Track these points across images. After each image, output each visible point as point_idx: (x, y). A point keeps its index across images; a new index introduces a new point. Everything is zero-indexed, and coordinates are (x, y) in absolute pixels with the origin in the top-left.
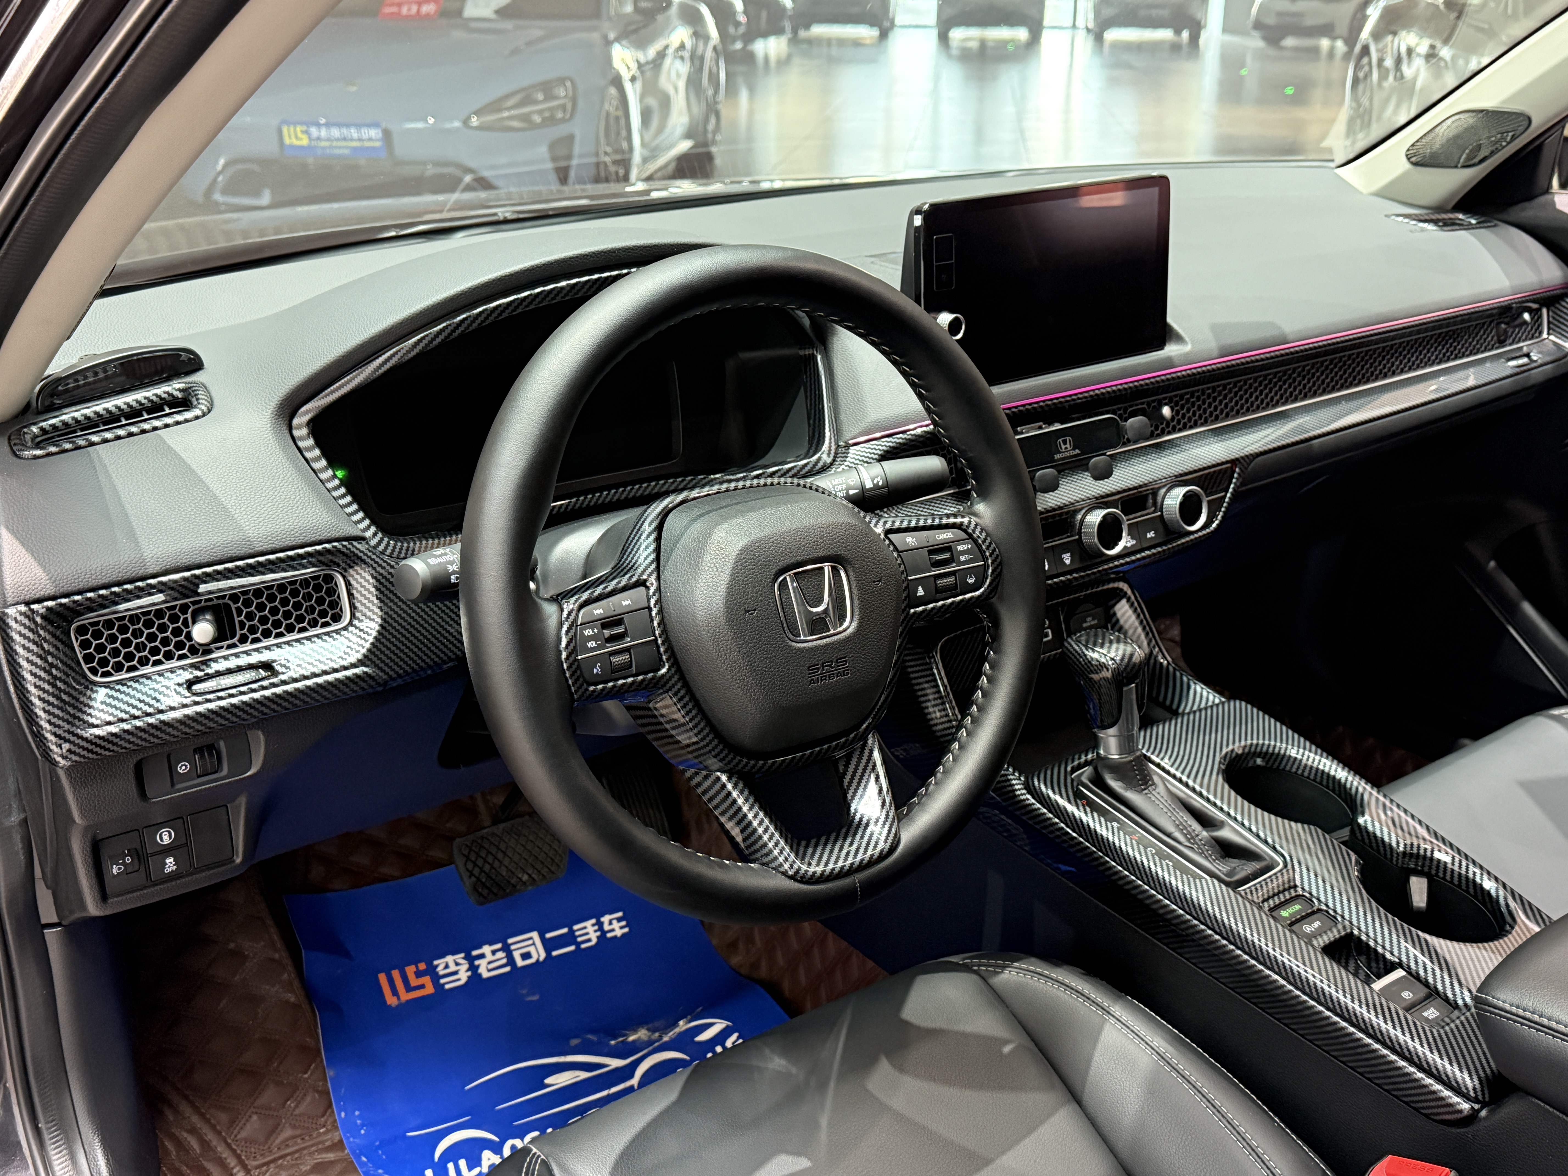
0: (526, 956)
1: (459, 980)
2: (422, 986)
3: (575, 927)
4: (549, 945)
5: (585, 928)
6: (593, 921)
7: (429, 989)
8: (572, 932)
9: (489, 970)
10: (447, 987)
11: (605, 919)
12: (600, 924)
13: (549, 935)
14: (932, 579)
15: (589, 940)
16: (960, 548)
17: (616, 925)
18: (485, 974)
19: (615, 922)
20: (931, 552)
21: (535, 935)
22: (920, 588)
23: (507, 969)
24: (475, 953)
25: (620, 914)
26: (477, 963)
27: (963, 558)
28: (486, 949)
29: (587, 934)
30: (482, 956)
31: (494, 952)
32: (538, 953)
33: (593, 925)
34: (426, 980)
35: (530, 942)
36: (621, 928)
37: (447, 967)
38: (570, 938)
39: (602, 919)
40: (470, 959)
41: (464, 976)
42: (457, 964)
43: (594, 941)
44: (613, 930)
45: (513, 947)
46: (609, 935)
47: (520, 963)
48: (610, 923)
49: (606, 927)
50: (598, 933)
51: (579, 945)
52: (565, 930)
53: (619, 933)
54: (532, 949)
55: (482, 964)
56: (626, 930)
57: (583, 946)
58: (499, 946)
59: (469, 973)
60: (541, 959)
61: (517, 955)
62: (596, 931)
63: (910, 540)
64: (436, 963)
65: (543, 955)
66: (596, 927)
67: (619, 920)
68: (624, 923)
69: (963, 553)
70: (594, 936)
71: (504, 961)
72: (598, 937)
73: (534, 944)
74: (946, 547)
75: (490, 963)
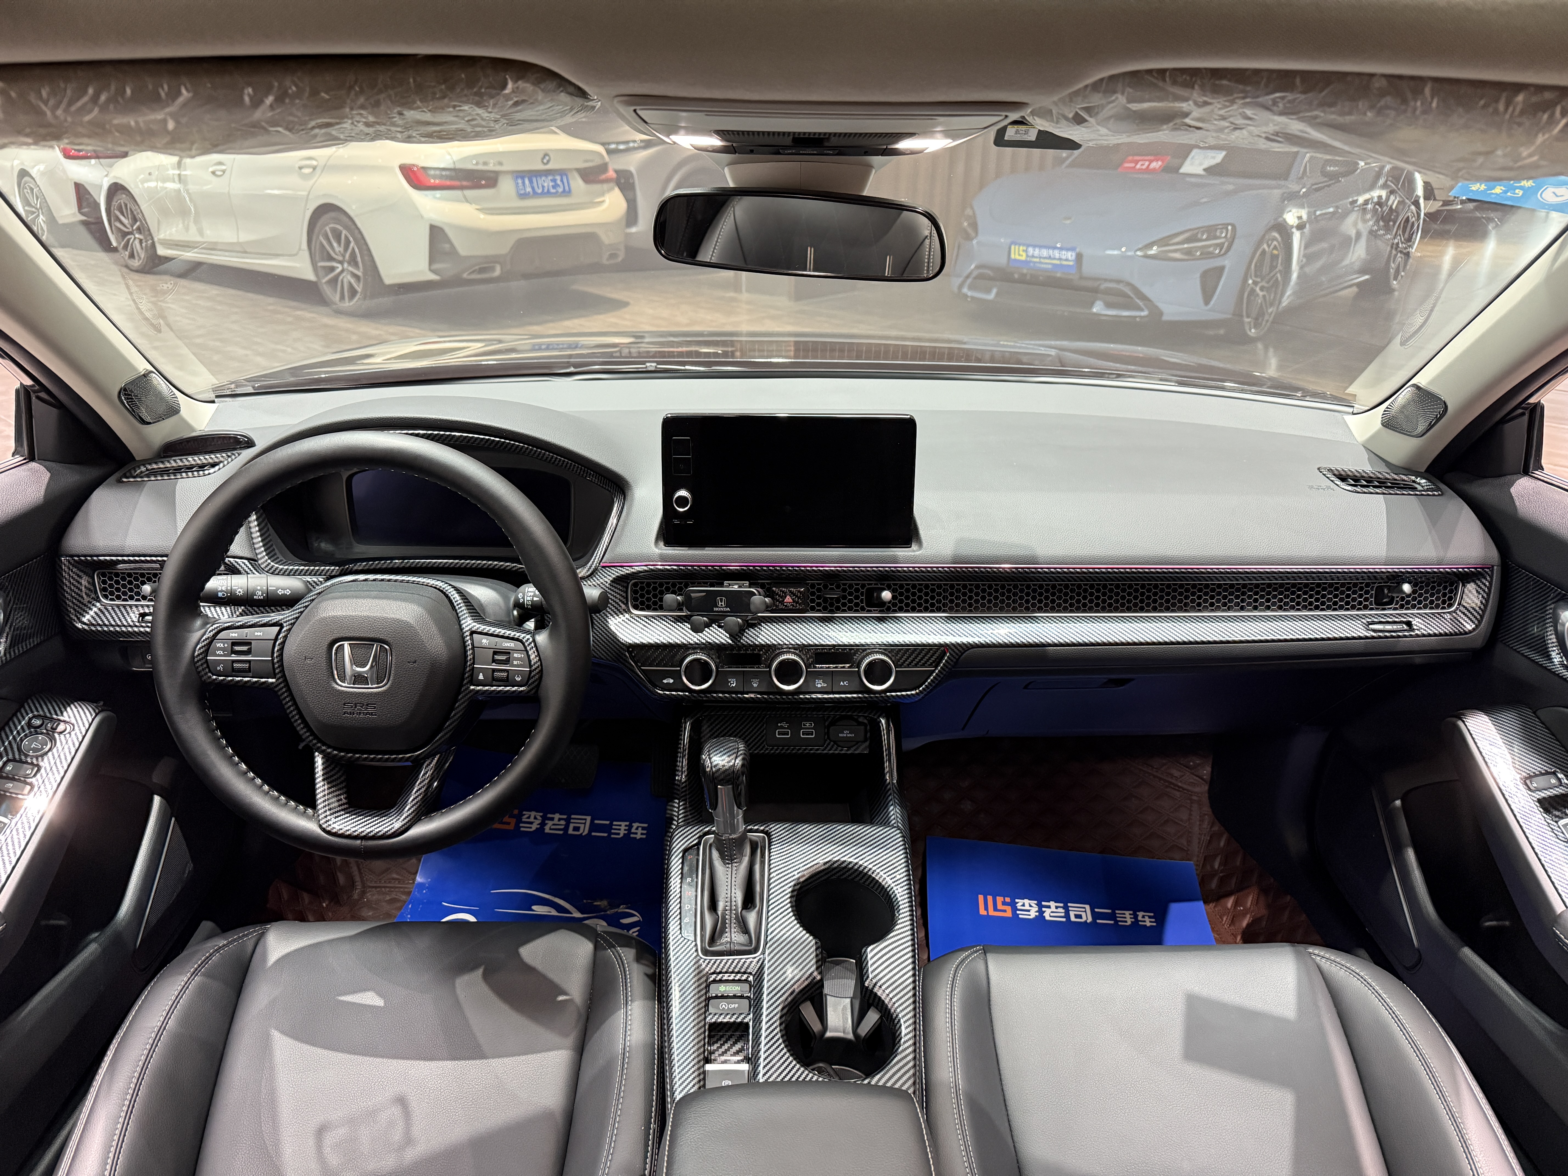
0: (576, 829)
1: (531, 828)
2: (509, 824)
3: (615, 823)
4: (593, 827)
5: (620, 825)
6: (627, 823)
7: (511, 827)
8: (611, 824)
9: (551, 829)
10: (522, 829)
11: (635, 825)
12: (630, 827)
13: (596, 822)
14: (491, 671)
15: (619, 834)
16: (516, 655)
17: (640, 831)
18: (547, 830)
19: (640, 829)
20: (495, 653)
21: (589, 818)
22: (481, 674)
23: (561, 832)
24: (549, 816)
25: (646, 825)
26: (547, 822)
27: (515, 663)
28: (557, 816)
29: (620, 830)
30: (552, 819)
31: (560, 820)
32: (584, 830)
33: (626, 826)
34: (513, 821)
35: (584, 821)
36: (642, 834)
37: (529, 818)
38: (608, 829)
39: (633, 824)
40: (545, 818)
41: (534, 827)
42: (535, 818)
43: (621, 835)
44: (636, 833)
45: (572, 821)
46: (632, 836)
47: (571, 832)
48: (637, 829)
49: (633, 830)
50: (626, 832)
51: (610, 834)
52: (608, 822)
53: (638, 836)
54: (582, 826)
55: (550, 823)
56: (644, 836)
57: (613, 836)
58: (565, 817)
59: (539, 826)
60: (584, 834)
61: (572, 826)
62: (625, 830)
63: (485, 641)
64: (524, 813)
65: (586, 832)
66: (627, 828)
67: (643, 829)
68: (645, 832)
69: (517, 659)
70: (622, 833)
71: (563, 827)
72: (624, 834)
73: (585, 823)
74: (507, 652)
75: (554, 825)
